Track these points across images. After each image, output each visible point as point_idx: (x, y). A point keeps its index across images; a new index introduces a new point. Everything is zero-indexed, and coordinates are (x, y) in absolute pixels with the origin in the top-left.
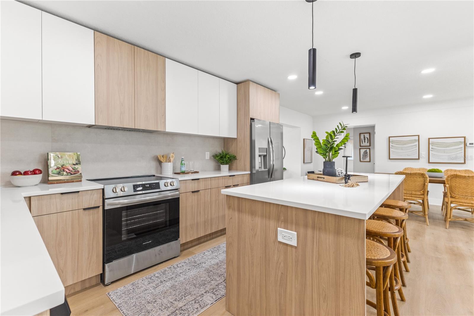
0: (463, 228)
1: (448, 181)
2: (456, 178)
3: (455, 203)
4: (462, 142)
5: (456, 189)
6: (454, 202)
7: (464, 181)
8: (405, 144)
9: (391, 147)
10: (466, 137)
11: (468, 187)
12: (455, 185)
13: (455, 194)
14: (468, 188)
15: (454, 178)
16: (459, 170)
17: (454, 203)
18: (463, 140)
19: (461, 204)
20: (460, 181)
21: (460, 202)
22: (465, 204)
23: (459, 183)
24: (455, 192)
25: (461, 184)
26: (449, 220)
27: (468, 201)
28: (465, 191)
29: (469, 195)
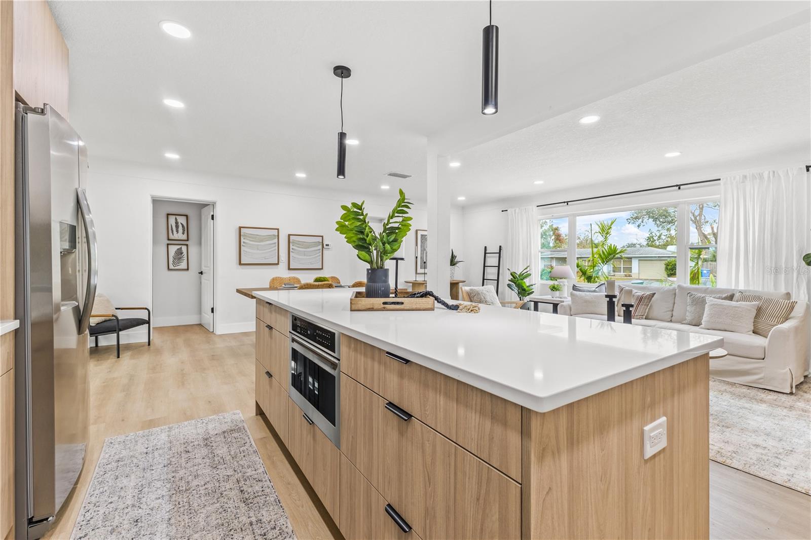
4: (321, 242)
8: (262, 241)
9: (242, 243)
10: (324, 237)
18: (320, 239)
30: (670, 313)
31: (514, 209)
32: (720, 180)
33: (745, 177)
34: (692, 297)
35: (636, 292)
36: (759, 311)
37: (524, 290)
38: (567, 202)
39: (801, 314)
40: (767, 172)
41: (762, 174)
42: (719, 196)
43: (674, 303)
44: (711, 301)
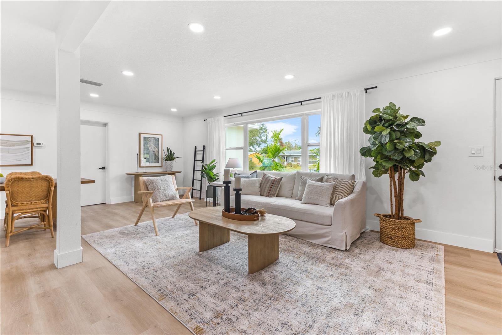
0: (27, 239)
1: (9, 186)
2: (19, 182)
3: (18, 212)
4: (29, 141)
5: (18, 195)
6: (16, 210)
7: (27, 184)
10: (33, 136)
11: (32, 190)
12: (18, 190)
13: (17, 201)
14: (32, 192)
15: (16, 182)
16: (26, 173)
17: (16, 212)
18: (29, 139)
19: (25, 211)
20: (23, 184)
21: (23, 210)
22: (29, 211)
23: (22, 187)
24: (17, 198)
25: (25, 188)
26: (10, 234)
27: (32, 207)
28: (29, 195)
29: (34, 200)
30: (292, 191)
31: (210, 119)
32: (321, 98)
33: (334, 96)
34: (302, 179)
35: (272, 177)
36: (335, 188)
37: (211, 178)
38: (242, 114)
39: (359, 190)
40: (344, 93)
41: (342, 94)
42: (320, 110)
43: (294, 184)
44: (309, 182)
